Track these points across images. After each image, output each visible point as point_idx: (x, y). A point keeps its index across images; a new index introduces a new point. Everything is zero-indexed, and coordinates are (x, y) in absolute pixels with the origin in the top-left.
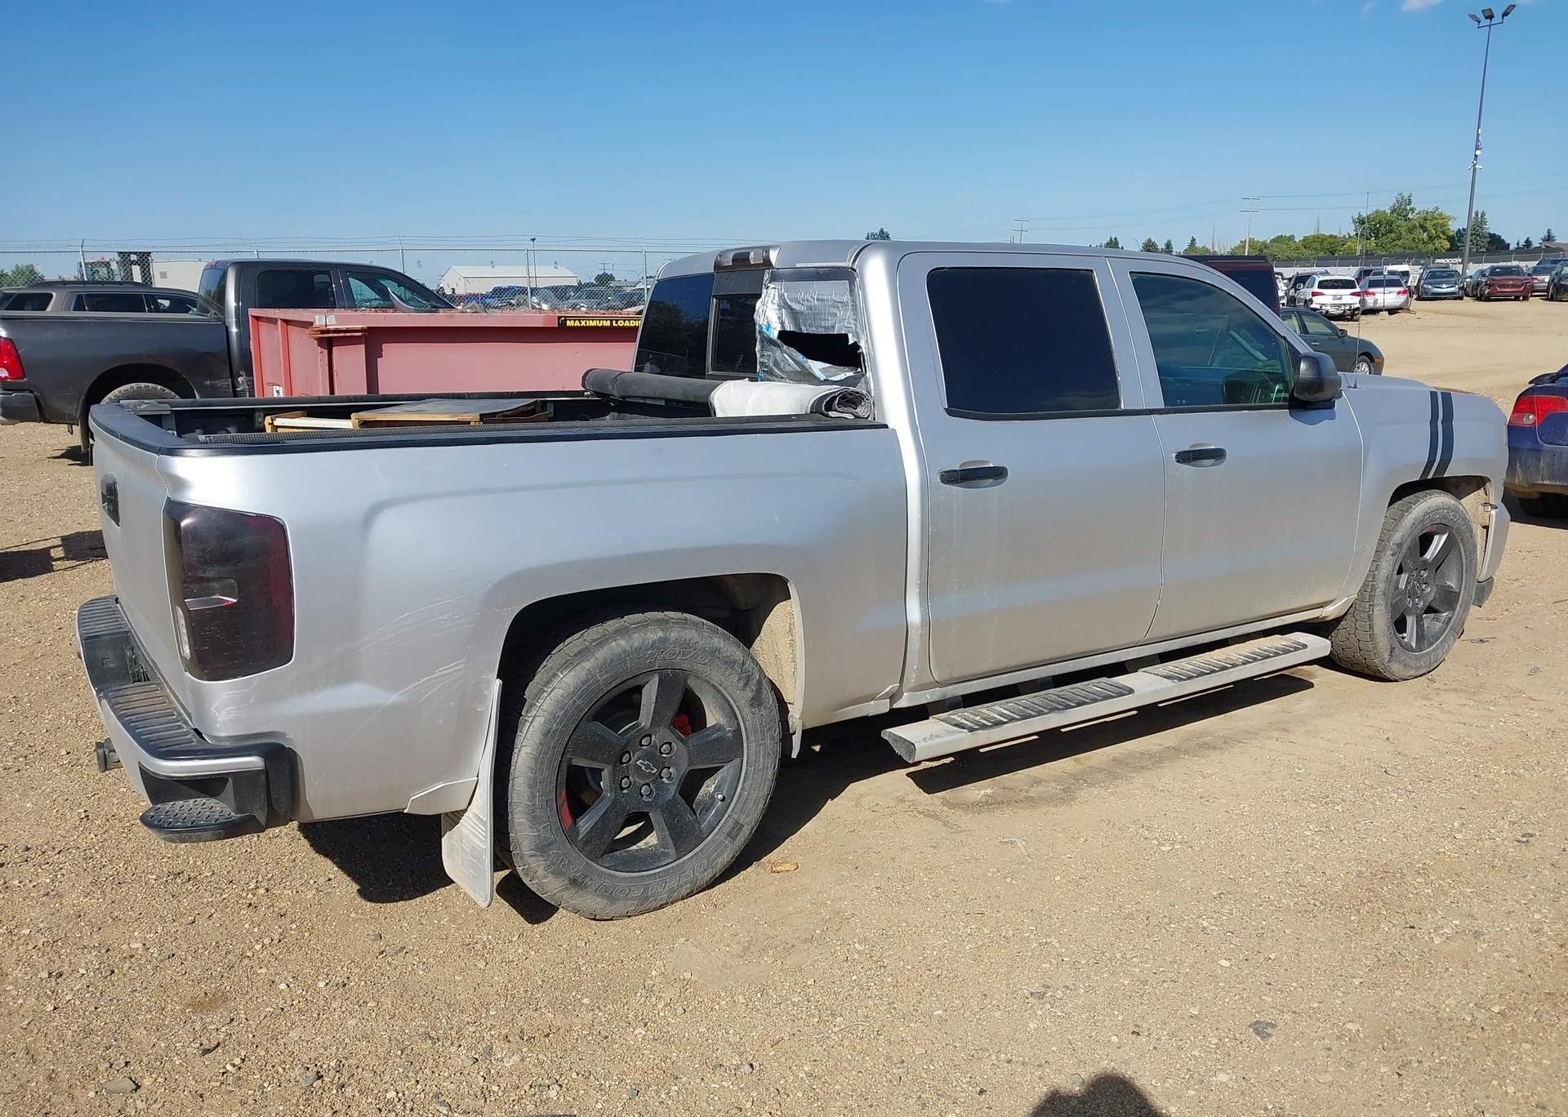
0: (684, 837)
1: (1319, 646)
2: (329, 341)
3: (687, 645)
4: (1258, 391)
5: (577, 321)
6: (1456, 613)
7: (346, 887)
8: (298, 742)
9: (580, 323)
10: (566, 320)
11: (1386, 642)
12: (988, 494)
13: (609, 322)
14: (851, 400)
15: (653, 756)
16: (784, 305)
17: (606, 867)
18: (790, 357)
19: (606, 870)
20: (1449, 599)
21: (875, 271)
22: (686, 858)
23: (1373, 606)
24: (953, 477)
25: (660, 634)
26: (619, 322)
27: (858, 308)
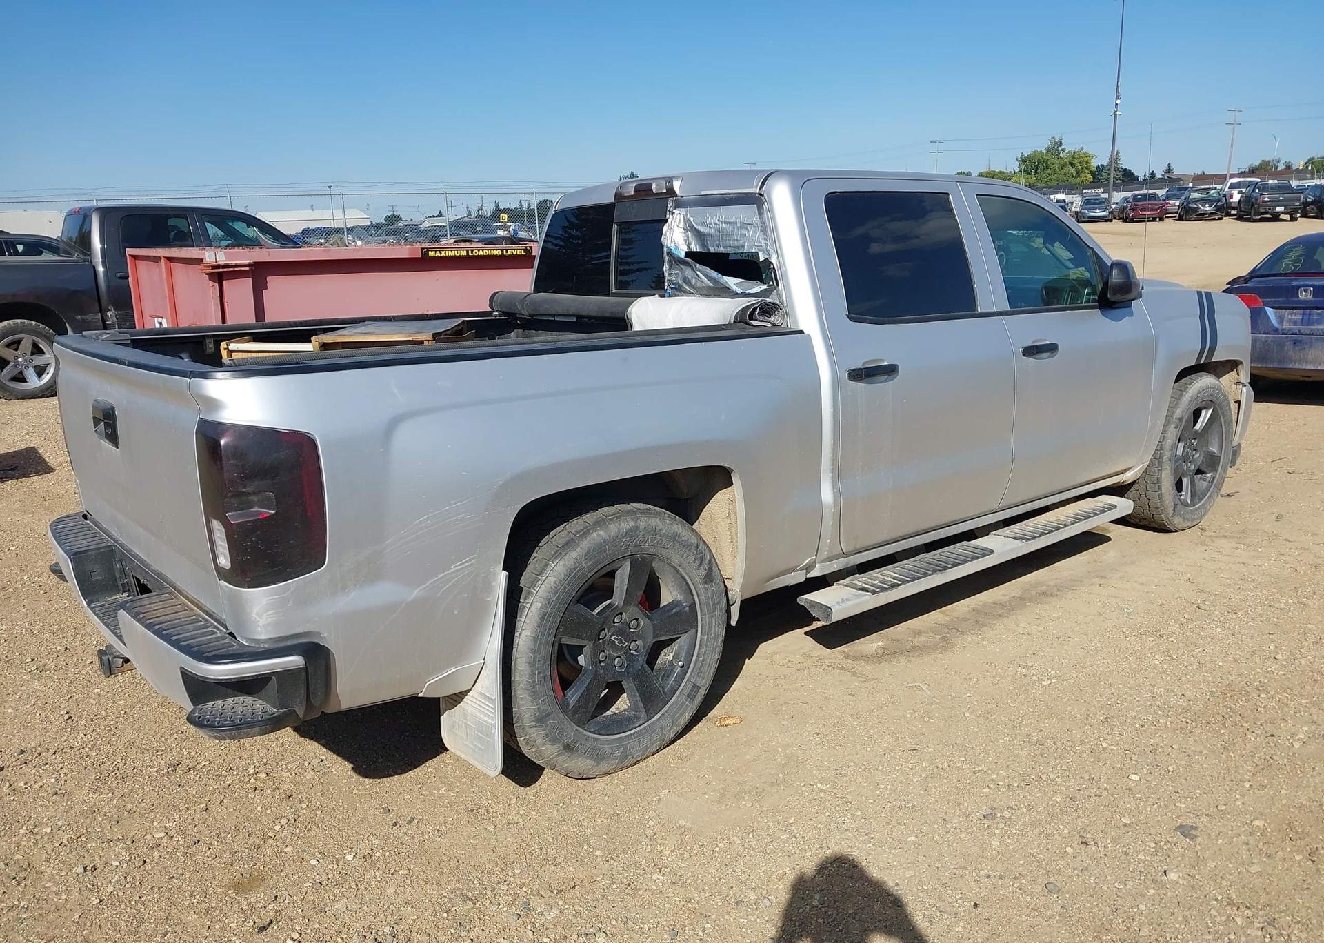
0: (652, 699)
1: (1124, 506)
2: (219, 275)
3: (654, 532)
4: (1069, 294)
5: (438, 252)
6: (1218, 475)
7: (340, 768)
8: (329, 640)
9: (441, 253)
10: (428, 251)
11: (1170, 500)
12: (884, 387)
13: (465, 252)
14: (768, 310)
15: (623, 632)
16: (690, 228)
17: (591, 732)
18: (704, 275)
19: (591, 734)
20: (1212, 462)
21: (781, 196)
22: (654, 719)
23: (1161, 470)
24: (859, 375)
25: (632, 524)
26: (474, 252)
27: (767, 229)
